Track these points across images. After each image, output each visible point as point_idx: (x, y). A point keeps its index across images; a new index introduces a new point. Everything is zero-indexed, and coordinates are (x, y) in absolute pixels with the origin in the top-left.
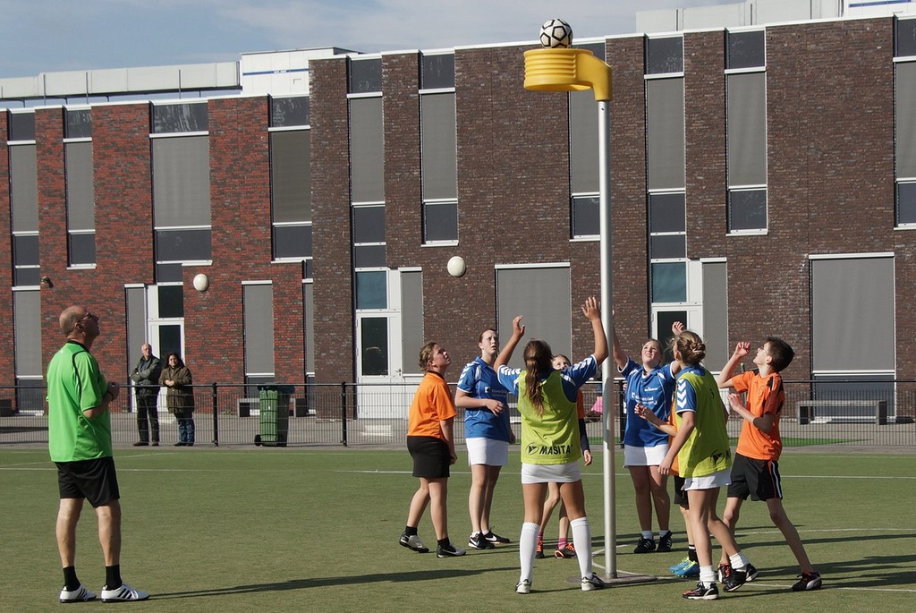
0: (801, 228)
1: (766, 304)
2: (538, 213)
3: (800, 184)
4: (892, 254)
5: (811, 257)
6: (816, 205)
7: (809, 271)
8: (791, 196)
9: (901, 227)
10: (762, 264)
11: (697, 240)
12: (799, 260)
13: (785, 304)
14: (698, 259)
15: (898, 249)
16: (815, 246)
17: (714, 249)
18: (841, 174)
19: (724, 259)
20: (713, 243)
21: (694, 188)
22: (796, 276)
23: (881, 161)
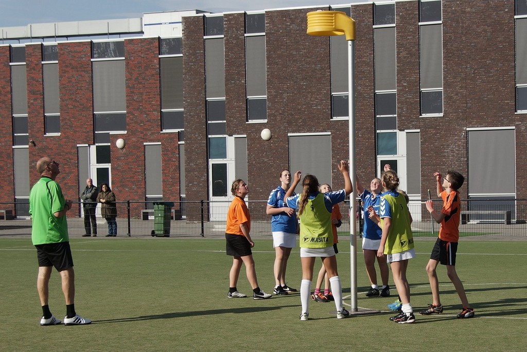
0: (462, 113)
1: (442, 156)
2: (313, 104)
3: (461, 87)
4: (514, 127)
5: (468, 129)
6: (471, 99)
7: (467, 137)
8: (457, 94)
9: (519, 112)
10: (440, 133)
11: (403, 120)
12: (461, 131)
13: (453, 156)
14: (404, 130)
15: (517, 125)
16: (470, 123)
17: (413, 125)
18: (485, 82)
19: (419, 130)
20: (413, 122)
21: (402, 90)
22: (459, 140)
23: (508, 74)
